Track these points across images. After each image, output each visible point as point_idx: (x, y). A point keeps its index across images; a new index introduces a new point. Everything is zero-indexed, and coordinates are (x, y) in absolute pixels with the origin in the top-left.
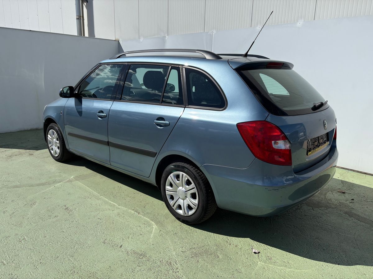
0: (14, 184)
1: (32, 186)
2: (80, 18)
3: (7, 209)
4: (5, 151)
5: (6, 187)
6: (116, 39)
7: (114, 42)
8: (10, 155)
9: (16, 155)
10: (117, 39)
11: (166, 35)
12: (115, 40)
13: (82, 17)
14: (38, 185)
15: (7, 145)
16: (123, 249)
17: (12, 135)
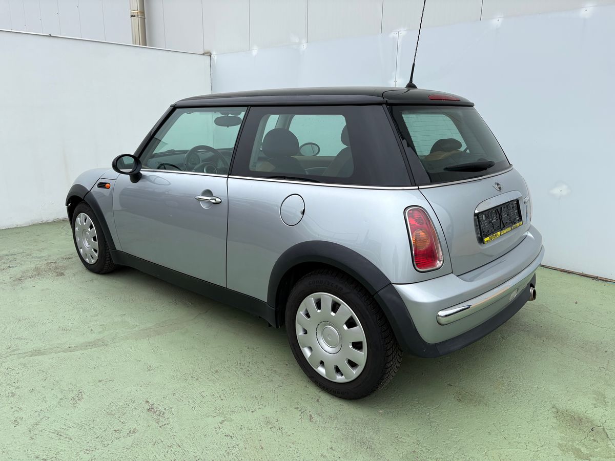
0: (31, 346)
1: (69, 349)
2: (137, 15)
3: (21, 414)
4: (9, 267)
5: (15, 352)
8: (19, 276)
9: (31, 277)
10: (207, 53)
11: (304, 41)
12: (203, 54)
13: (140, 13)
14: (83, 347)
15: (12, 255)
17: (19, 233)
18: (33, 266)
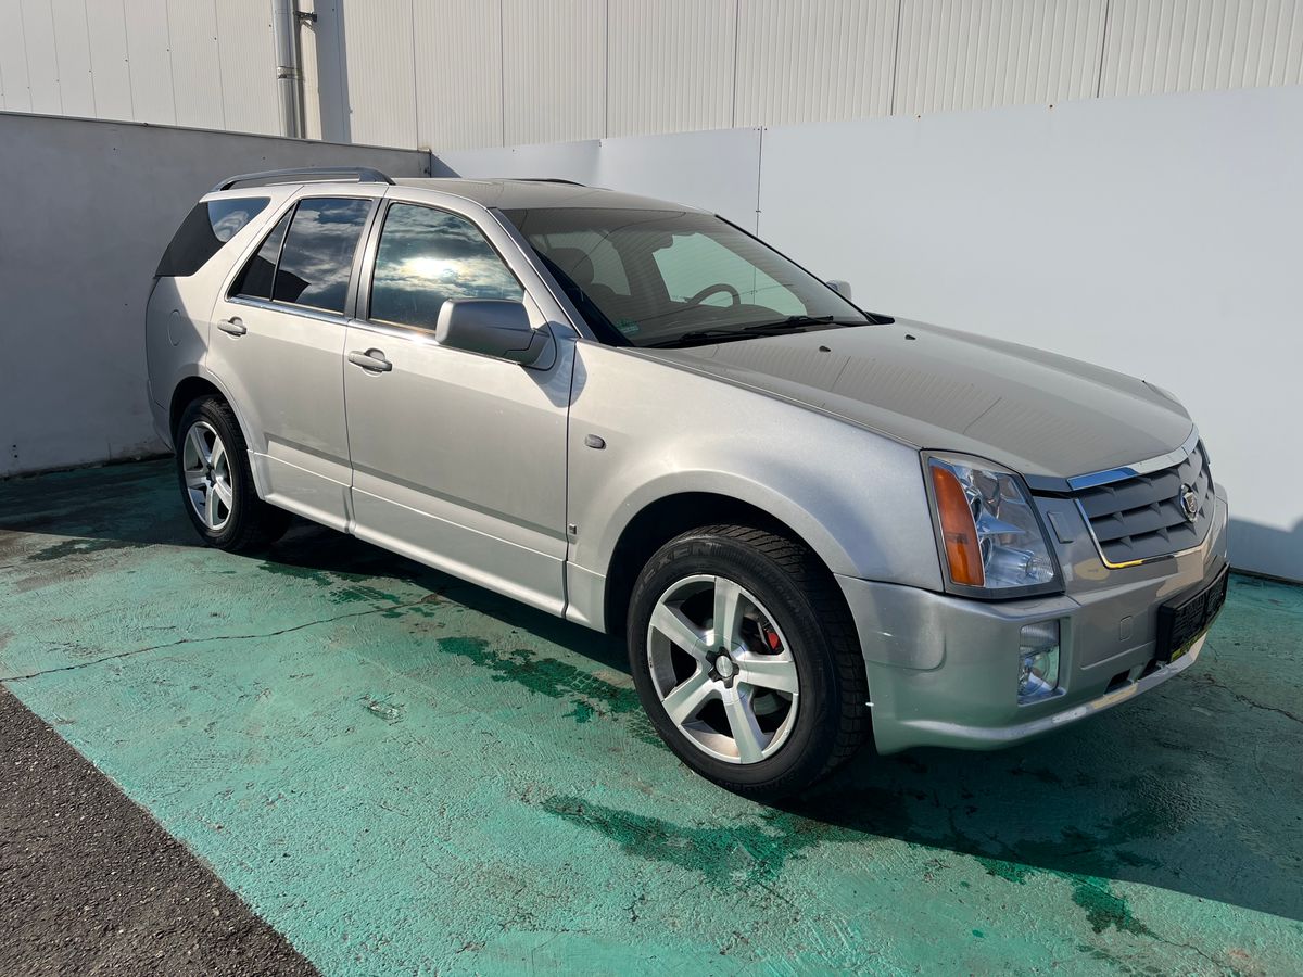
2: (292, 74)
6: (421, 146)
7: (416, 156)
10: (424, 148)
11: (601, 135)
12: (418, 152)
13: (296, 72)
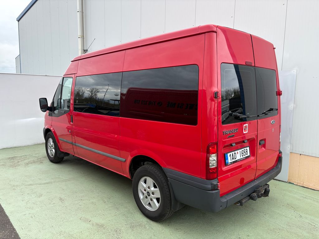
0: (29, 183)
3: (24, 199)
4: (24, 160)
5: (24, 185)
8: (27, 163)
9: (31, 163)
14: (45, 184)
15: (26, 156)
16: (91, 223)
17: (29, 148)
18: (32, 159)
